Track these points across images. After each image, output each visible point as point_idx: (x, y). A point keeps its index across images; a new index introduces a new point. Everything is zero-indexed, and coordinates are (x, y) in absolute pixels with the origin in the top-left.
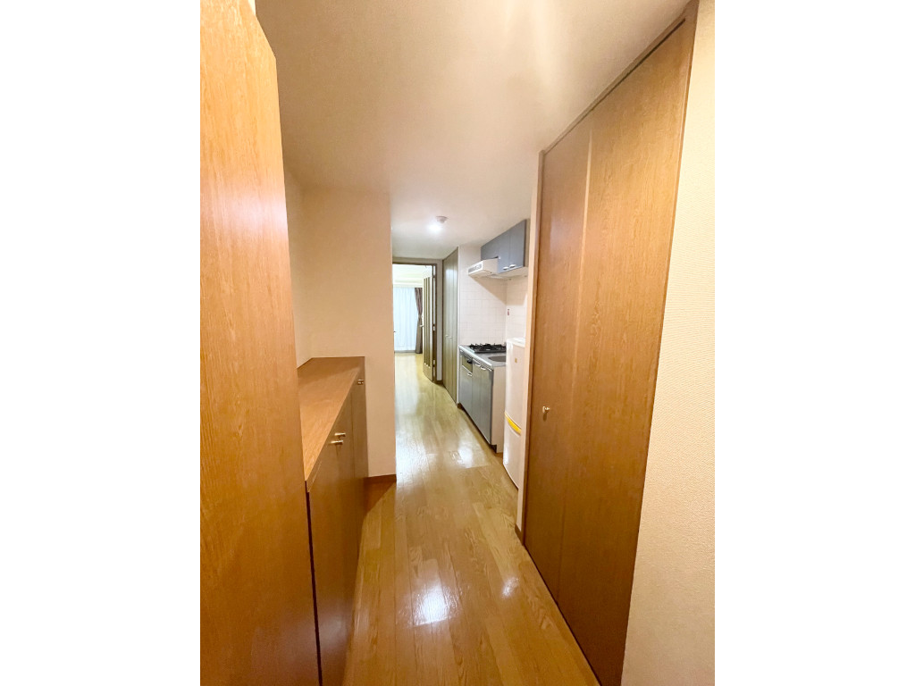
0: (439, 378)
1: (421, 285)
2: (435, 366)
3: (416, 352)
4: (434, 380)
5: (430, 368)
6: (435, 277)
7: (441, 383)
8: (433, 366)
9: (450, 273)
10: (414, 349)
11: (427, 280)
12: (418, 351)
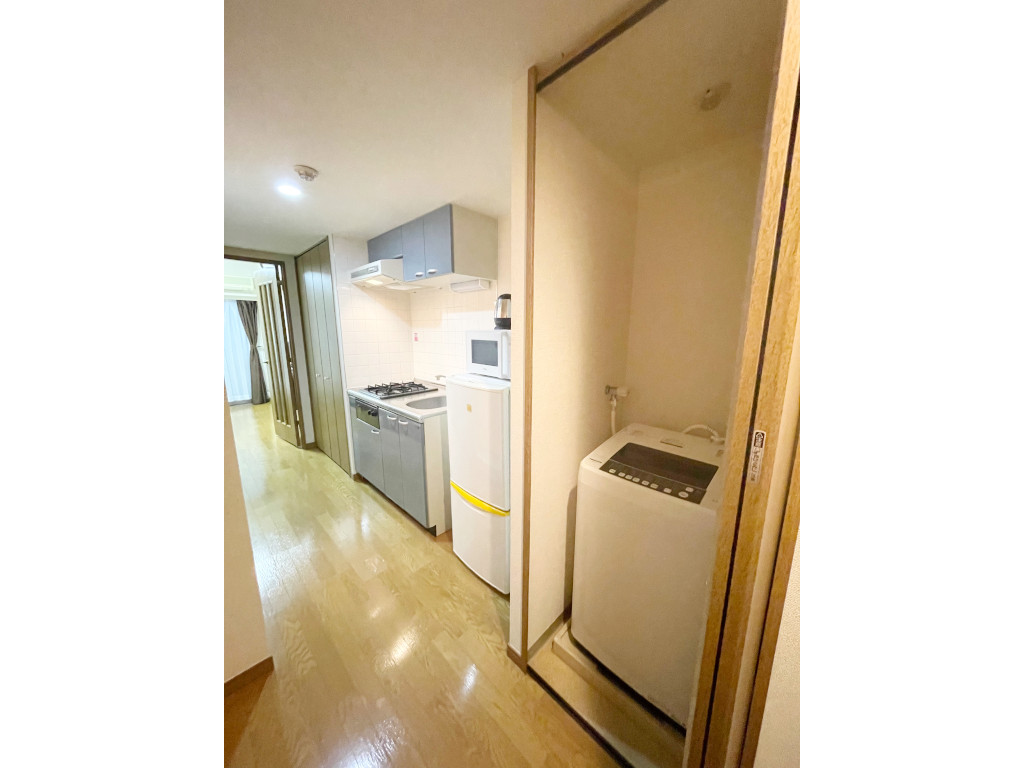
0: (310, 439)
1: (255, 296)
2: (299, 424)
3: (252, 402)
4: (301, 443)
5: (291, 426)
6: (283, 284)
7: (316, 447)
8: (297, 423)
9: (312, 279)
10: (248, 396)
11: (265, 289)
12: (258, 400)
